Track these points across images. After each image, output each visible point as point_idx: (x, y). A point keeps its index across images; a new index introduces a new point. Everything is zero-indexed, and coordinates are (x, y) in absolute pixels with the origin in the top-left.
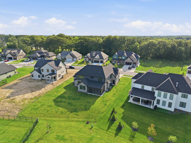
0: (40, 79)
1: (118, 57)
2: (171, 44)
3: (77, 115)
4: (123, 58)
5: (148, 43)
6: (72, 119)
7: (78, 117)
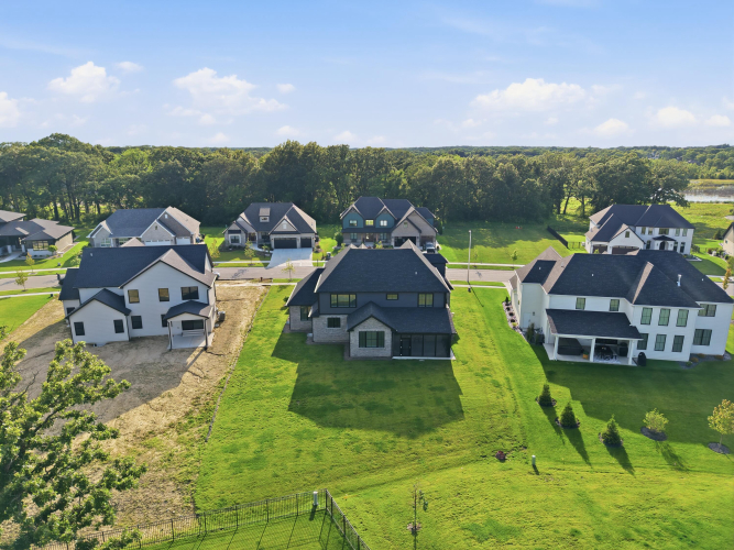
0: (124, 337)
1: (365, 222)
2: (502, 171)
3: (439, 440)
4: (384, 223)
5: (435, 170)
6: (440, 460)
7: (450, 447)
